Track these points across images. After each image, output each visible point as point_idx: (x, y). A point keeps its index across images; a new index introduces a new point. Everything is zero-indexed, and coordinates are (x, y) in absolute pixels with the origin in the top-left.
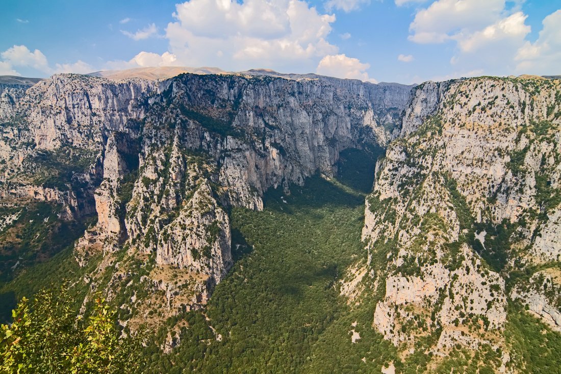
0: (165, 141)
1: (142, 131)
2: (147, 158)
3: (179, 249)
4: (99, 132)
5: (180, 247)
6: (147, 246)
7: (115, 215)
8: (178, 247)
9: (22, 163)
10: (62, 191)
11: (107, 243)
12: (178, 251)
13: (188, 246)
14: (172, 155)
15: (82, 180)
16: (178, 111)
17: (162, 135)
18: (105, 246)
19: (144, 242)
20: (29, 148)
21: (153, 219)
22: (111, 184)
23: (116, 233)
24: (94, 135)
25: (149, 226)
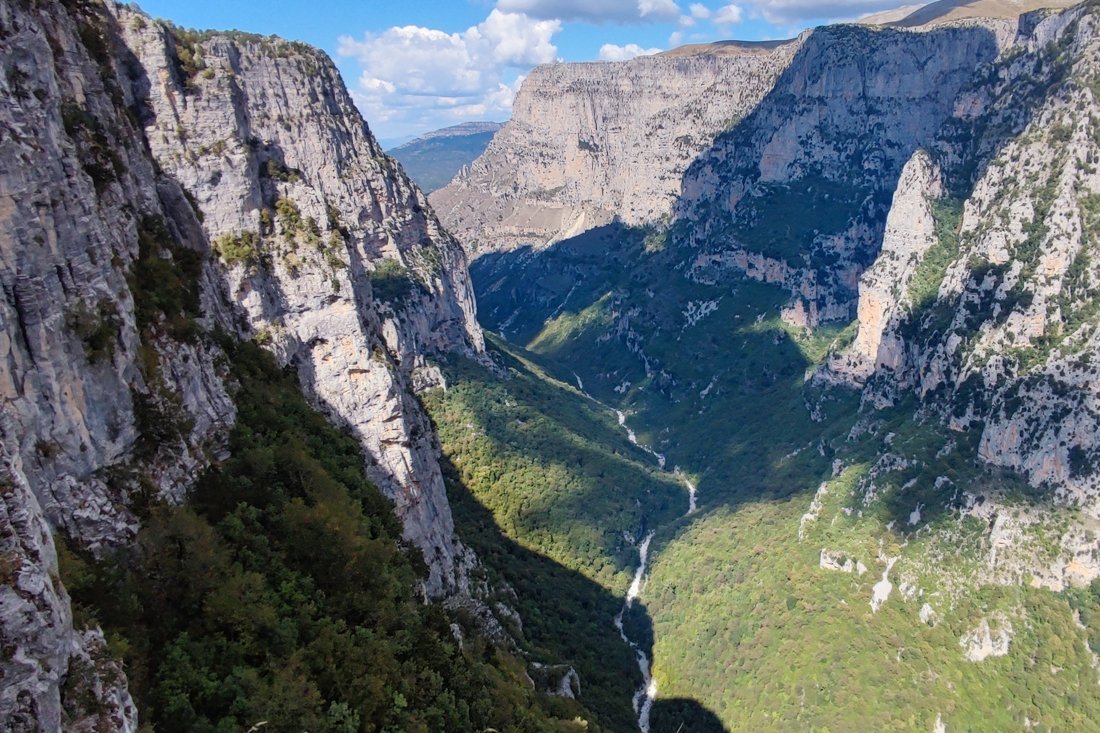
0: (1037, 173)
1: (976, 147)
2: (985, 212)
3: (1039, 439)
4: (875, 149)
5: (1042, 435)
6: (959, 413)
7: (897, 332)
8: (1037, 435)
9: (736, 207)
10: (793, 267)
11: (870, 387)
12: (1035, 442)
13: (1063, 436)
14: (1052, 208)
15: (829, 248)
16: (1084, 96)
17: (1032, 156)
18: (865, 392)
19: (953, 403)
20: (748, 180)
21: (983, 355)
22: (895, 263)
23: (891, 370)
24: (865, 157)
25: (969, 370)
